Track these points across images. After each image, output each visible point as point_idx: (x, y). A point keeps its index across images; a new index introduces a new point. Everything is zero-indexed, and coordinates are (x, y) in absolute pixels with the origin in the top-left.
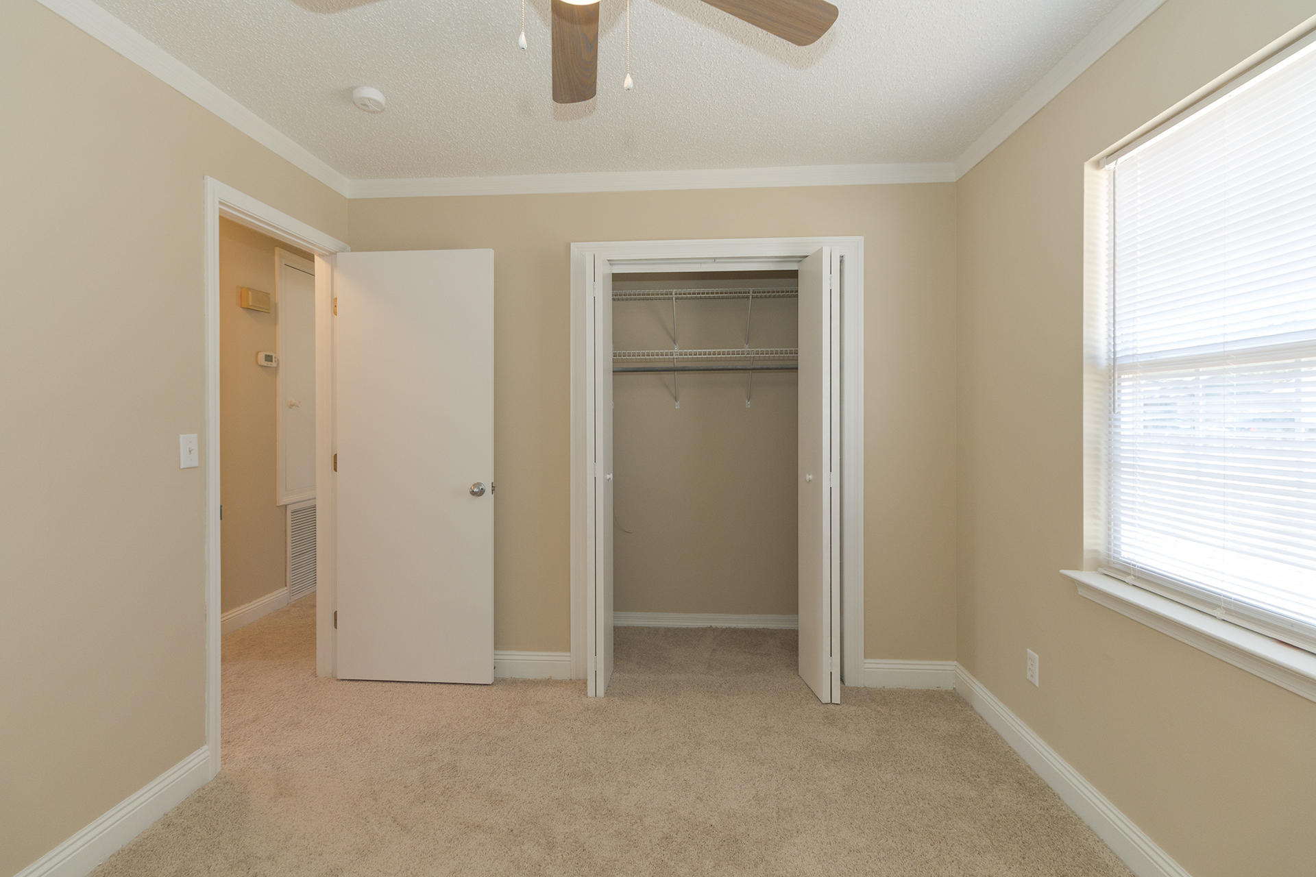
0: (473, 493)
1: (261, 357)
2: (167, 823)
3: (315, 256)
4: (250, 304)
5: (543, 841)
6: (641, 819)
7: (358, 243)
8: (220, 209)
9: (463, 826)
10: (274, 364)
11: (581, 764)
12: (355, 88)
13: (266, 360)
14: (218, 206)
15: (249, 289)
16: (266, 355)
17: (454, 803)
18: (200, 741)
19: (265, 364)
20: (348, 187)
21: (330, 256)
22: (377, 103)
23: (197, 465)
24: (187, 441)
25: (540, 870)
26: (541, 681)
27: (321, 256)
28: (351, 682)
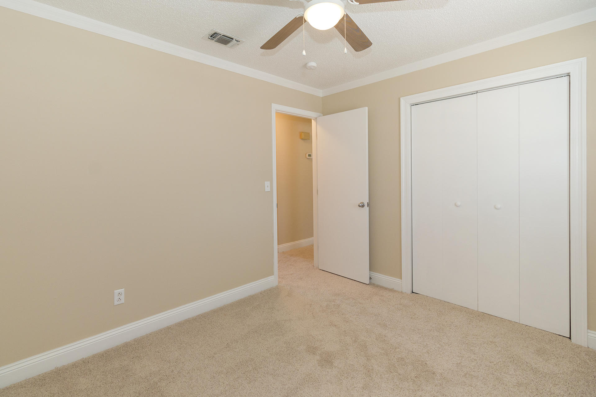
0: (359, 206)
1: (307, 155)
2: (261, 293)
3: (312, 120)
4: (303, 137)
5: (354, 339)
6: (396, 348)
7: (325, 113)
8: (276, 112)
9: (331, 323)
10: (311, 157)
11: (385, 321)
12: (306, 64)
13: (309, 156)
14: (275, 111)
15: (302, 132)
16: (309, 155)
17: (332, 316)
18: (272, 274)
19: (308, 157)
20: (320, 93)
21: (316, 119)
22: (314, 67)
23: (270, 191)
24: (267, 183)
25: (347, 346)
26: (388, 289)
27: (313, 119)
28: (323, 271)
